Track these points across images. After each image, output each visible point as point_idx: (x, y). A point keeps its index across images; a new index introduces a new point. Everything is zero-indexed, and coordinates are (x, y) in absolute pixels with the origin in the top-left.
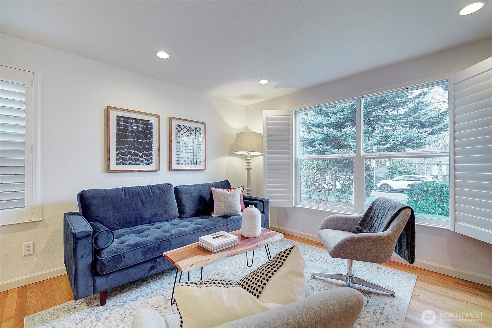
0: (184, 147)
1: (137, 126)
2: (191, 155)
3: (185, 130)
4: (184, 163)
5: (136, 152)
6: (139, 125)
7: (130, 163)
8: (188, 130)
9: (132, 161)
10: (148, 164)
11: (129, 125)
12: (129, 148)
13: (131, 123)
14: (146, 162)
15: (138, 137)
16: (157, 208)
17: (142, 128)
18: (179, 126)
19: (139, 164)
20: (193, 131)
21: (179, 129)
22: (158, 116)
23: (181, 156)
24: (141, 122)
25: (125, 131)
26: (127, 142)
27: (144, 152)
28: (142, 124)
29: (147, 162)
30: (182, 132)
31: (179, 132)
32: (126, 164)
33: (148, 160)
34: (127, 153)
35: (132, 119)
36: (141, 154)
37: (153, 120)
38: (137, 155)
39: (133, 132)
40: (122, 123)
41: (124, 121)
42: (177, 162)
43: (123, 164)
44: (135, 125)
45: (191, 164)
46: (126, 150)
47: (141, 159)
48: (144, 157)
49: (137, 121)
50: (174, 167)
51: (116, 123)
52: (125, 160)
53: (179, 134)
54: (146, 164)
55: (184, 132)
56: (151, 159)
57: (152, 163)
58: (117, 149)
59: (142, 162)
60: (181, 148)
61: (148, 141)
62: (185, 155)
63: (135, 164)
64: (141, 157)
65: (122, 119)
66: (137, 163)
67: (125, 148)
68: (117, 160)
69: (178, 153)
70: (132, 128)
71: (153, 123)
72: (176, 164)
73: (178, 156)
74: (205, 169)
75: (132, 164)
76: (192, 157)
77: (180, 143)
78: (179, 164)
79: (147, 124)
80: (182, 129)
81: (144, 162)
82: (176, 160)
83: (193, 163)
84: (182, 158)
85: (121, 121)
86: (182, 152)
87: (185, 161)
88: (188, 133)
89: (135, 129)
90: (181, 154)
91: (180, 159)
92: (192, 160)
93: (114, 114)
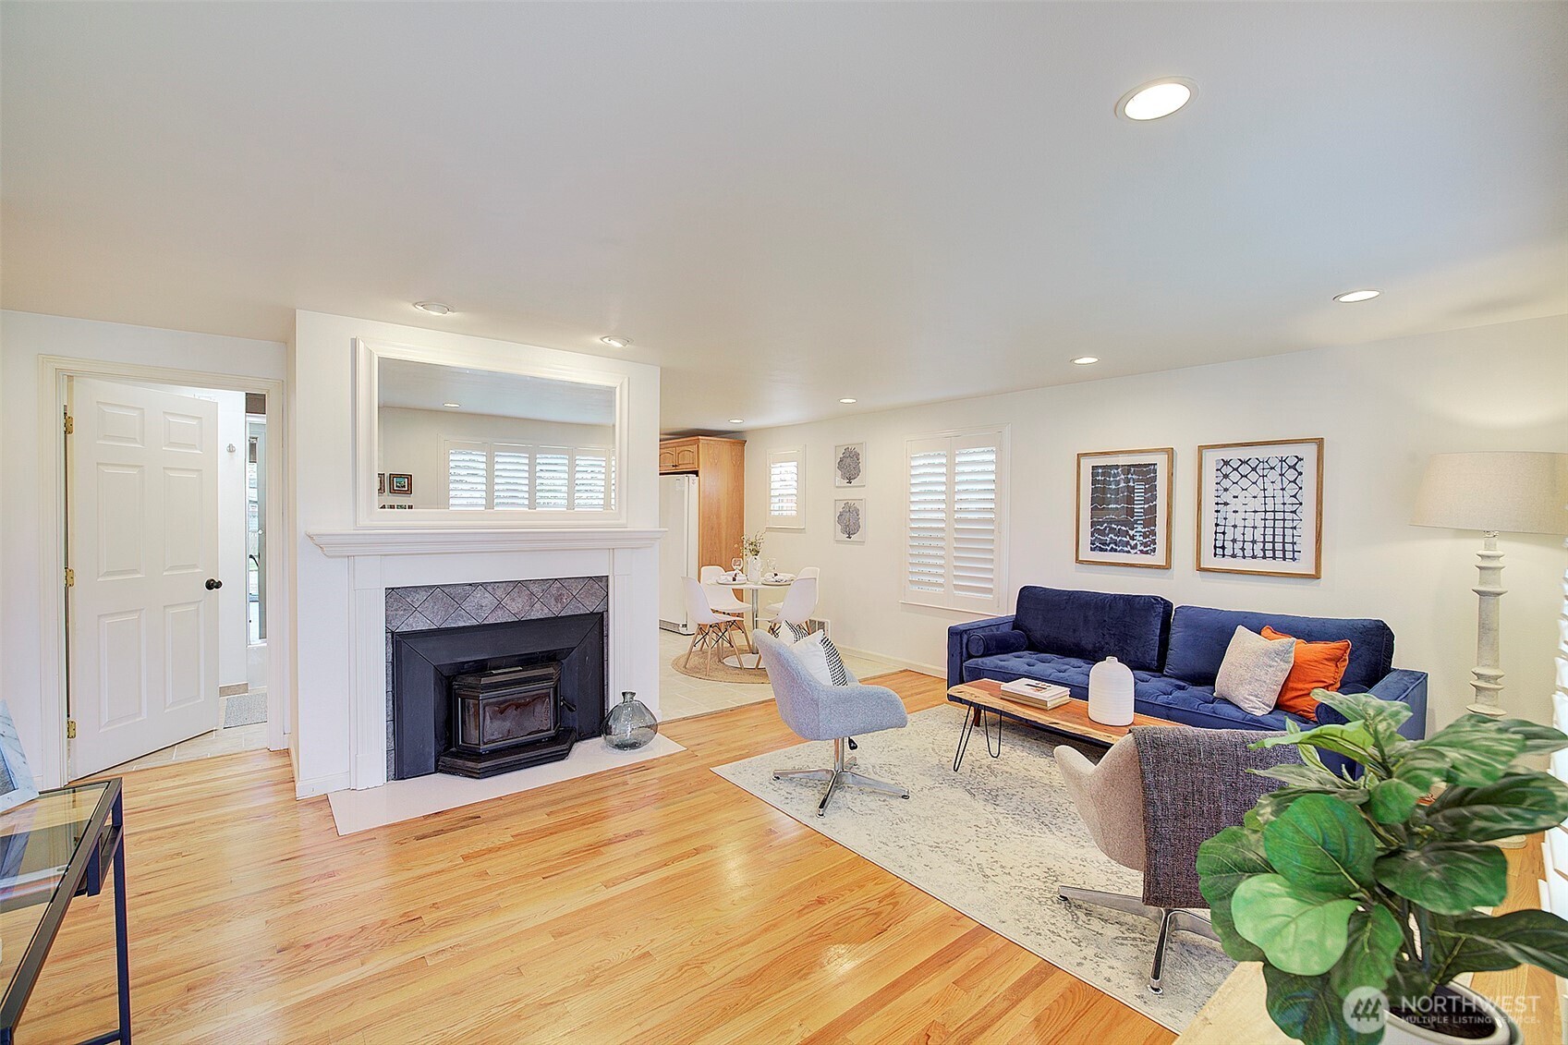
0: (1241, 515)
1: (1127, 480)
2: (1264, 535)
3: (1244, 469)
4: (1241, 554)
5: (1124, 528)
6: (1130, 476)
7: (1112, 550)
8: (1254, 469)
9: (1117, 545)
10: (1146, 553)
11: (1112, 479)
12: (1111, 521)
13: (1115, 475)
14: (1142, 548)
15: (1128, 500)
17: (1136, 481)
18: (1226, 463)
19: (1129, 552)
20: (1272, 468)
21: (1226, 470)
22: (1168, 452)
23: (1229, 536)
24: (1134, 469)
25: (1105, 491)
26: (1108, 511)
27: (1140, 528)
28: (1136, 473)
29: (1145, 549)
30: (1235, 476)
31: (1226, 476)
32: (1106, 550)
33: (1145, 545)
34: (1107, 532)
35: (1117, 467)
36: (1132, 532)
37: (1161, 461)
38: (1125, 534)
39: (1117, 491)
40: (1100, 478)
41: (1103, 474)
42: (1219, 551)
43: (1101, 550)
44: (1122, 477)
45: (1264, 557)
46: (1106, 525)
47: (1133, 543)
48: (1139, 538)
49: (1126, 469)
50: (1209, 561)
51: (1090, 478)
52: (1104, 542)
53: (1226, 483)
54: (1142, 551)
55: (1242, 476)
56: (1154, 542)
57: (1154, 550)
58: (1093, 524)
59: (1134, 547)
60: (1231, 516)
61: (1148, 506)
62: (1243, 534)
63: (1121, 551)
64: (1133, 538)
65: (1100, 471)
66: (1126, 549)
67: (1104, 522)
68: (1092, 543)
69: (1220, 529)
70: (1118, 483)
71: (1158, 467)
72: (1215, 555)
73: (1220, 537)
74: (1317, 576)
75: (1116, 551)
76: (1269, 538)
77: (1226, 504)
78: (1224, 556)
79: (1146, 473)
80: (1236, 469)
81: (1139, 548)
82: (1215, 547)
83: (1269, 554)
84: (1234, 541)
85: (1098, 474)
86: (1235, 526)
87: (1243, 549)
88: (1253, 476)
89: (1122, 485)
90: (1229, 531)
91: (1228, 545)
92: (1269, 546)
93: (1087, 465)
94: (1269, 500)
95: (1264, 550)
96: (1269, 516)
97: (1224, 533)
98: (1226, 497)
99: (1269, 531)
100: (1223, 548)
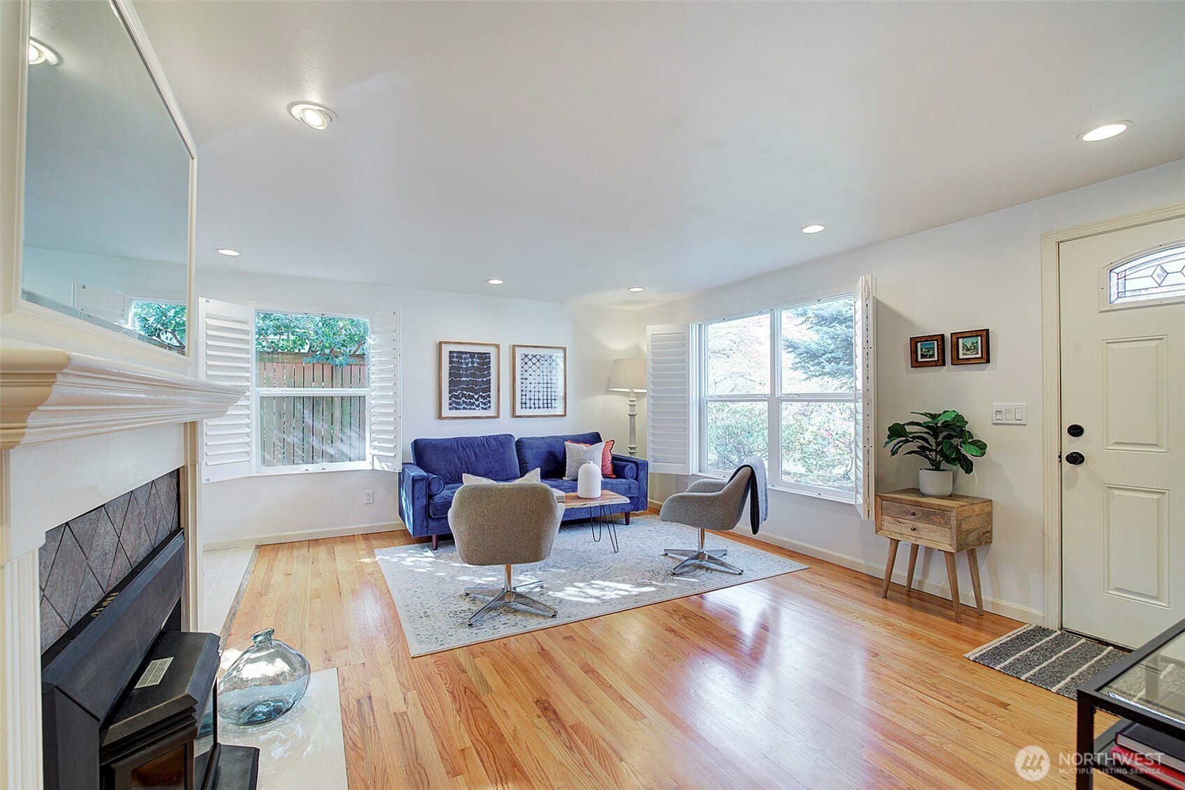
0: (533, 385)
1: (473, 362)
2: (543, 396)
3: (534, 360)
4: (533, 406)
5: (471, 394)
6: (474, 360)
7: (464, 408)
8: (538, 360)
9: (467, 405)
10: (485, 409)
11: (463, 361)
12: (463, 389)
13: (465, 359)
14: (483, 406)
15: (473, 375)
16: (493, 463)
17: (478, 363)
18: (526, 356)
19: (475, 409)
20: (546, 360)
21: (526, 360)
22: (497, 346)
23: (528, 397)
24: (476, 355)
25: (459, 368)
26: (460, 382)
27: (481, 393)
28: (478, 358)
29: (485, 407)
30: (530, 364)
31: (526, 363)
32: (460, 409)
33: (485, 404)
34: (460, 396)
35: (466, 353)
36: (476, 397)
37: (492, 351)
38: (472, 397)
39: (467, 369)
40: (455, 360)
41: (457, 357)
42: (524, 405)
43: (457, 409)
44: (470, 360)
45: (544, 408)
46: (459, 392)
47: (477, 403)
48: (481, 400)
49: (472, 355)
50: (519, 412)
51: (448, 359)
52: (458, 404)
53: (526, 367)
54: (482, 408)
55: (533, 364)
56: (489, 402)
57: (490, 407)
58: (450, 391)
59: (478, 406)
60: (529, 385)
61: (485, 379)
62: (534, 396)
63: (470, 409)
64: (477, 400)
65: (455, 355)
66: (473, 407)
67: (458, 390)
68: (450, 404)
69: (524, 393)
70: (467, 364)
71: (491, 355)
72: (522, 408)
73: (524, 397)
74: (565, 416)
75: (466, 409)
76: (545, 397)
77: (526, 379)
78: (526, 408)
79: (484, 358)
80: (530, 360)
81: (481, 406)
82: (522, 403)
83: (546, 405)
84: (530, 399)
85: (453, 357)
86: (530, 391)
87: (534, 404)
88: (538, 364)
89: (470, 365)
90: (528, 393)
91: (528, 402)
92: (545, 401)
93: (446, 350)
94: (545, 377)
95: (543, 404)
96: (545, 385)
97: (526, 395)
98: (527, 375)
99: (545, 394)
100: (525, 403)
